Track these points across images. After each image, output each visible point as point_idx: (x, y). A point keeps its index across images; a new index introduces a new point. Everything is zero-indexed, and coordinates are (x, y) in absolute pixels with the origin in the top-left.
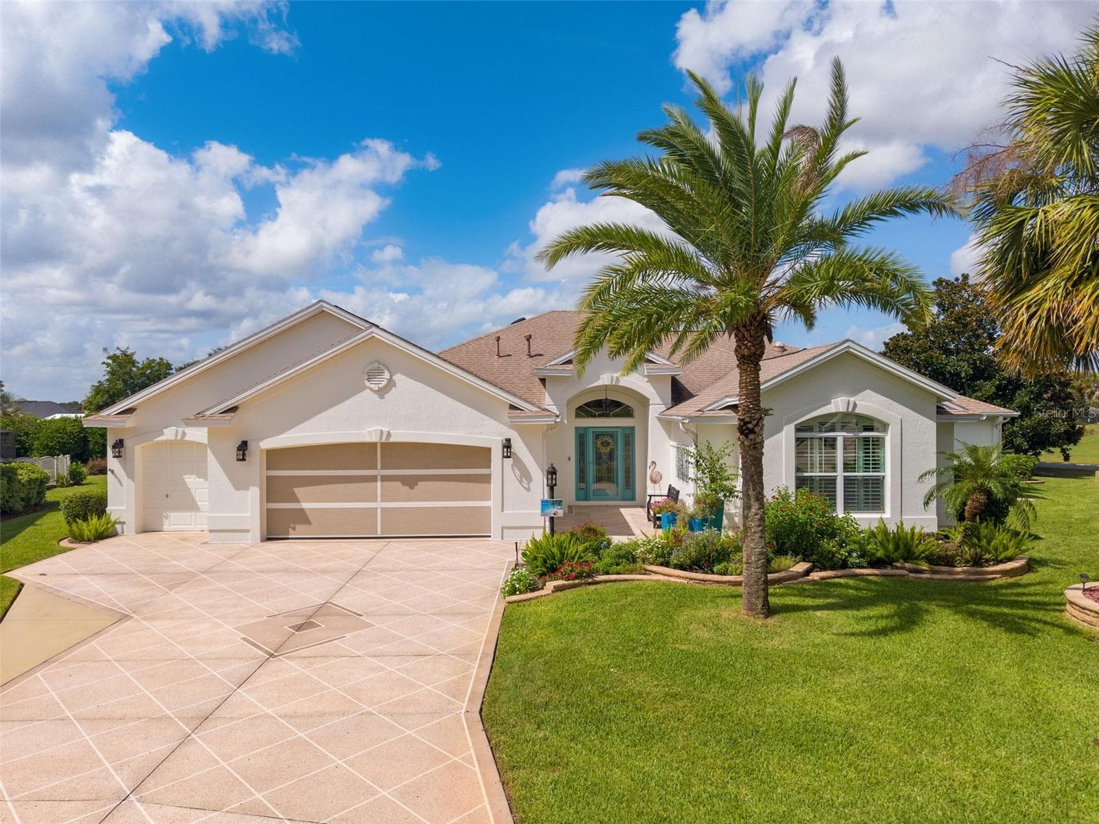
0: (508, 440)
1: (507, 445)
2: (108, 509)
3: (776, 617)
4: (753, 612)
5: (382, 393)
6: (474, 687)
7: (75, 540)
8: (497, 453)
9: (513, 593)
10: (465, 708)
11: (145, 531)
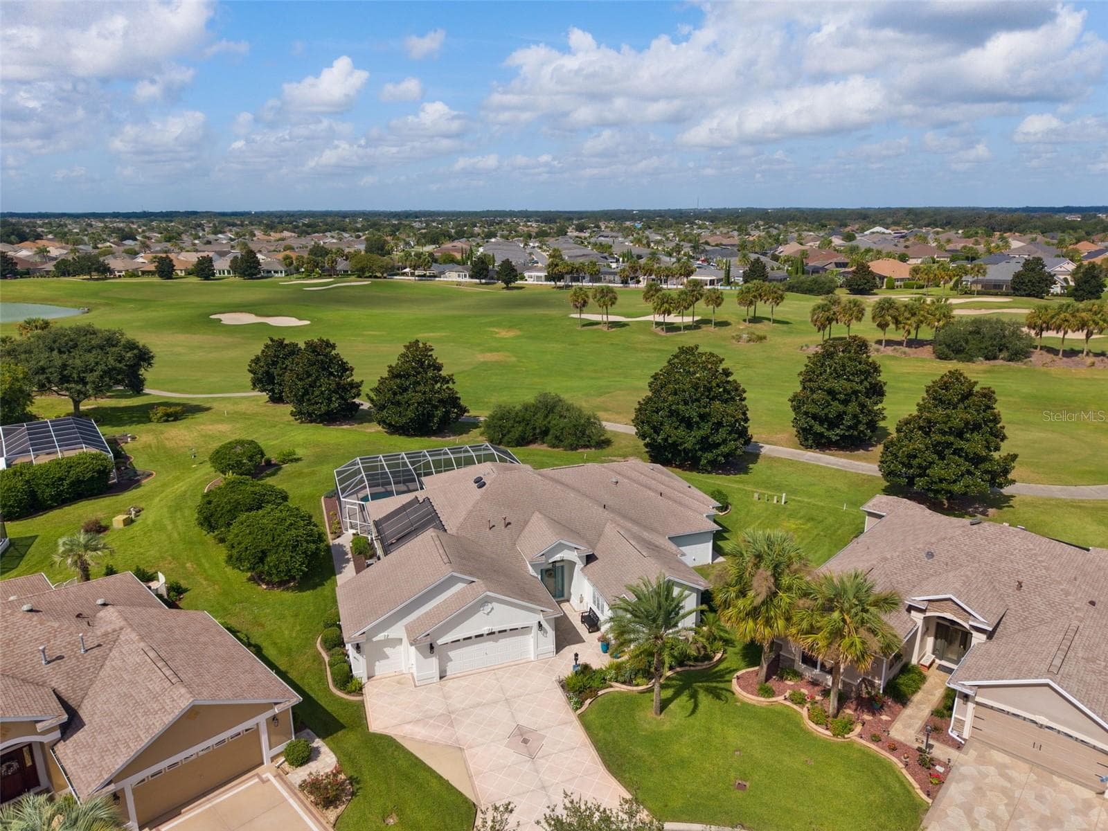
0: (540, 622)
1: (540, 625)
3: (663, 714)
4: (656, 713)
5: (488, 614)
6: (598, 760)
7: (349, 693)
8: (535, 627)
9: (577, 709)
10: (602, 769)
11: (370, 677)
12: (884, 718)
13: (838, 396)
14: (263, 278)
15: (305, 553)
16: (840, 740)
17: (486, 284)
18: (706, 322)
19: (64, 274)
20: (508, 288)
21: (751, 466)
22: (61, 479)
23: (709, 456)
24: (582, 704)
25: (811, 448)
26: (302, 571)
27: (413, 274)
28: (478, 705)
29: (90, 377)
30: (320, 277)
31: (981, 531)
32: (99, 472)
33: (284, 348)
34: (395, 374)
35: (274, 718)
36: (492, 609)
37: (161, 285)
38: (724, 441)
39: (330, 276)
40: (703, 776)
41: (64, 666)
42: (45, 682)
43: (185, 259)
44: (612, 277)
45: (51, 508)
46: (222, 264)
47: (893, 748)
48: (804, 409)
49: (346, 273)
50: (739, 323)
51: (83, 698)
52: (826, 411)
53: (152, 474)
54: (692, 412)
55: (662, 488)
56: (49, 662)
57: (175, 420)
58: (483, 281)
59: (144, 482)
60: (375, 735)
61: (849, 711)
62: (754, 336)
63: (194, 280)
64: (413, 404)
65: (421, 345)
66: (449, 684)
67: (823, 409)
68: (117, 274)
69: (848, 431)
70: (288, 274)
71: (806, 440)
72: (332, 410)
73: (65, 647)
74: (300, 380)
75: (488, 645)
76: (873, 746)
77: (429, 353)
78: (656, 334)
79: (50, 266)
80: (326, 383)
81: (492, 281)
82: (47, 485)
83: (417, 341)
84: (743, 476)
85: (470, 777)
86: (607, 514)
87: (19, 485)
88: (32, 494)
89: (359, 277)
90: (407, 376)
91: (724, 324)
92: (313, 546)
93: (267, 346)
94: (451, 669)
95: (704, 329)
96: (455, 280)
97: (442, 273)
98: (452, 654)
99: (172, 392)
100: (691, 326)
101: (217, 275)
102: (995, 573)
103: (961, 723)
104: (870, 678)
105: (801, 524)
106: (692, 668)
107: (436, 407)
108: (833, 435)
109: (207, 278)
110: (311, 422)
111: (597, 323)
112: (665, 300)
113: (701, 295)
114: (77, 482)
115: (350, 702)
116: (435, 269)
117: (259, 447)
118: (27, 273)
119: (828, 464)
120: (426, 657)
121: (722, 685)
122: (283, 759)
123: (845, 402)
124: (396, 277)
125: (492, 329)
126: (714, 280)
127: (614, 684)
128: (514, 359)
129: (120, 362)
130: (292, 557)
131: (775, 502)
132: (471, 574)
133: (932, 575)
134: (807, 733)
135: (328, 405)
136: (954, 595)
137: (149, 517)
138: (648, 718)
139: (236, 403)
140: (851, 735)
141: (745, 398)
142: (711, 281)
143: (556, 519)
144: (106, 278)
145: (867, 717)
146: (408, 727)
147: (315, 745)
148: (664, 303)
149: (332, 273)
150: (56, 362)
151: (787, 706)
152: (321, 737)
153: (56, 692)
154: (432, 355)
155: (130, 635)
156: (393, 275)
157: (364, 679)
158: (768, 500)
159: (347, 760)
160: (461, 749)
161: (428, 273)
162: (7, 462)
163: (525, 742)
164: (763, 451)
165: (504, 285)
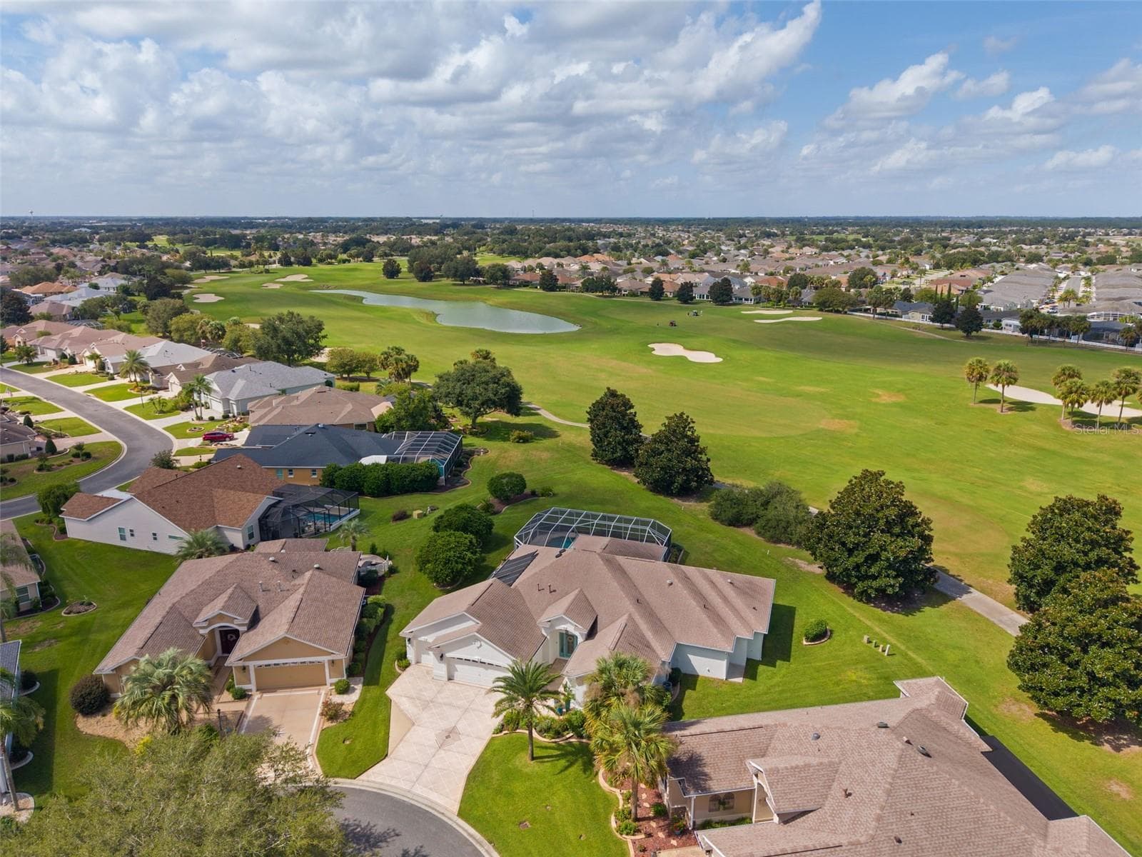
2: (408, 655)
3: (534, 761)
4: (529, 758)
5: (478, 648)
6: (471, 767)
7: (399, 666)
9: (495, 733)
10: (466, 773)
11: (418, 662)
12: (674, 842)
14: (735, 304)
16: (618, 835)
17: (949, 329)
19: (587, 291)
20: (968, 337)
21: (926, 608)
23: (861, 586)
24: (501, 732)
25: (1024, 610)
27: (874, 312)
28: (450, 705)
30: (783, 309)
32: (427, 476)
34: (658, 438)
35: (333, 662)
36: (480, 646)
37: (649, 306)
38: (879, 575)
39: (791, 308)
40: (511, 808)
41: (269, 595)
42: (256, 600)
43: (676, 283)
49: (810, 306)
51: (266, 615)
53: (469, 483)
55: (716, 601)
56: (263, 591)
57: (523, 442)
58: (947, 326)
59: (459, 488)
60: (386, 695)
61: (653, 824)
63: (678, 302)
65: (685, 416)
66: (451, 685)
68: (622, 293)
70: (757, 303)
73: (274, 586)
75: (480, 670)
76: (632, 852)
77: (691, 425)
78: (1058, 427)
79: (581, 282)
81: (955, 328)
82: (397, 479)
84: (899, 618)
85: (401, 740)
86: (632, 607)
87: (381, 477)
89: (821, 310)
94: (456, 676)
96: (916, 321)
97: (906, 312)
98: (457, 666)
99: (555, 415)
101: (697, 299)
104: (688, 809)
105: (865, 678)
109: (685, 302)
110: (605, 463)
112: (1074, 389)
115: (396, 672)
116: (898, 308)
117: (524, 481)
118: (565, 288)
120: (439, 662)
122: (334, 687)
124: (856, 313)
125: (876, 391)
128: (855, 430)
131: (880, 650)
132: (478, 618)
138: (523, 759)
140: (629, 837)
143: (589, 598)
144: (614, 296)
145: (661, 835)
146: (404, 699)
147: (356, 687)
148: (1071, 393)
149: (796, 304)
150: (457, 391)
151: (617, 798)
152: (364, 685)
153: (257, 607)
154: (693, 427)
155: (301, 590)
156: (856, 311)
157: (413, 662)
158: (876, 647)
159: (360, 703)
160: (413, 724)
161: (890, 311)
162: (387, 460)
163: (447, 737)
164: (965, 596)
165: (965, 334)
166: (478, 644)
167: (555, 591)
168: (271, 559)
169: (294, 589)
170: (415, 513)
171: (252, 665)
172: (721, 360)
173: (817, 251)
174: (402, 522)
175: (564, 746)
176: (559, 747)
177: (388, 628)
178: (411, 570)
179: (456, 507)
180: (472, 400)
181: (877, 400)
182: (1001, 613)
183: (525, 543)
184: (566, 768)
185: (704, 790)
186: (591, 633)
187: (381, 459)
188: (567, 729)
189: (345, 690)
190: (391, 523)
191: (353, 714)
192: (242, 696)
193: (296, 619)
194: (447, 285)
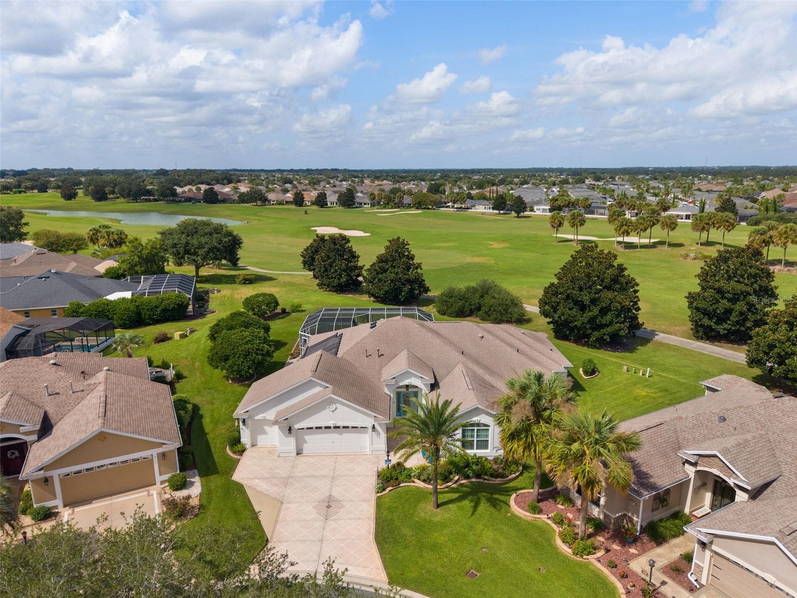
0: (374, 425)
1: (374, 427)
2: (241, 440)
3: (440, 508)
4: (434, 506)
5: (333, 411)
6: (373, 531)
7: (234, 453)
8: (370, 429)
9: (378, 492)
10: (372, 537)
11: (253, 446)
12: (633, 551)
13: (726, 295)
14: (356, 207)
15: (253, 361)
16: (578, 559)
17: (504, 214)
18: (662, 243)
19: (243, 203)
20: (518, 217)
21: (639, 347)
22: (156, 307)
23: (597, 334)
24: (384, 490)
25: (702, 339)
26: (249, 373)
27: (453, 207)
28: (312, 476)
29: (201, 252)
30: (392, 208)
31: (780, 404)
32: (178, 305)
33: (324, 242)
34: (381, 260)
35: (163, 454)
36: (336, 408)
37: (295, 210)
38: (611, 323)
39: (399, 207)
40: (445, 560)
41: (58, 399)
42: (43, 406)
43: (311, 195)
44: (602, 211)
45: (149, 324)
46: (332, 198)
47: (624, 576)
48: (694, 305)
49: (409, 206)
50: (691, 245)
51: (60, 420)
52: (714, 306)
53: (215, 312)
54: (586, 298)
55: (522, 347)
56: (50, 395)
57: (249, 283)
58: (502, 212)
59: (208, 316)
60: (233, 481)
61: (601, 539)
62: (700, 255)
63: (315, 207)
64: (388, 281)
65: (401, 240)
66: (301, 459)
67: (711, 305)
68: (272, 202)
69: (735, 326)
70: (373, 205)
71: (698, 332)
72: (342, 283)
73: (63, 388)
74: (323, 261)
75: (334, 436)
76: (606, 571)
77: (407, 247)
79: (236, 197)
80: (340, 264)
81: (508, 212)
82: (148, 310)
83: (399, 238)
84: (627, 354)
85: (276, 521)
86: (461, 358)
87: (131, 308)
88: (139, 314)
89: (418, 208)
90: (386, 261)
91: (680, 245)
92: (260, 357)
93: (315, 241)
94: (306, 448)
95: (659, 248)
96: (482, 211)
97: (474, 206)
98: (306, 437)
99: (261, 269)
100: (647, 245)
101: (329, 205)
102: (779, 442)
103: (700, 568)
104: (630, 515)
105: (652, 393)
106: (486, 481)
107: (403, 284)
108: (722, 328)
109: (322, 207)
110: (330, 291)
111: (571, 241)
112: (624, 223)
113: (658, 221)
114: (165, 310)
115: (233, 458)
116: (469, 203)
117: (275, 298)
118: (224, 201)
119: (712, 352)
120: (286, 436)
121: (502, 498)
122: (167, 484)
123: (734, 300)
124: (443, 209)
125: (488, 242)
126: (689, 215)
127: (416, 480)
128: (493, 262)
129: (219, 244)
130: (243, 362)
131: (641, 374)
132: (326, 382)
133: (719, 437)
134: (555, 548)
135: (339, 279)
136: (720, 452)
137: (196, 335)
138: (427, 510)
139: (294, 278)
140: (589, 557)
141: (638, 291)
142: (687, 215)
143: (419, 356)
144: (265, 205)
145: (616, 547)
146: (257, 481)
147: (193, 480)
148: (623, 226)
149: (400, 205)
150: (184, 241)
151: (547, 524)
152: (201, 476)
153: (45, 413)
154: (408, 248)
155: (101, 387)
156: (440, 207)
157: (248, 446)
158: (635, 373)
159: (207, 493)
160: (282, 502)
161: (463, 206)
162: (133, 295)
163: (329, 507)
164: (657, 337)
165: (516, 215)
166: (333, 407)
167: (383, 355)
168: (52, 362)
169: (92, 388)
170: (177, 335)
171: (56, 474)
172: (369, 234)
173: (392, 183)
174: (164, 343)
175: (456, 488)
176: (453, 490)
177: (201, 424)
178: (198, 375)
179: (231, 314)
180: (199, 248)
181: (492, 247)
182: (692, 344)
183: (314, 334)
184: (475, 508)
185: (652, 487)
186: (434, 386)
187: (128, 295)
188: (451, 473)
189: (182, 485)
190: (153, 345)
191: (201, 507)
192: (48, 514)
193: (108, 413)
194: (121, 203)
